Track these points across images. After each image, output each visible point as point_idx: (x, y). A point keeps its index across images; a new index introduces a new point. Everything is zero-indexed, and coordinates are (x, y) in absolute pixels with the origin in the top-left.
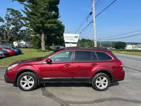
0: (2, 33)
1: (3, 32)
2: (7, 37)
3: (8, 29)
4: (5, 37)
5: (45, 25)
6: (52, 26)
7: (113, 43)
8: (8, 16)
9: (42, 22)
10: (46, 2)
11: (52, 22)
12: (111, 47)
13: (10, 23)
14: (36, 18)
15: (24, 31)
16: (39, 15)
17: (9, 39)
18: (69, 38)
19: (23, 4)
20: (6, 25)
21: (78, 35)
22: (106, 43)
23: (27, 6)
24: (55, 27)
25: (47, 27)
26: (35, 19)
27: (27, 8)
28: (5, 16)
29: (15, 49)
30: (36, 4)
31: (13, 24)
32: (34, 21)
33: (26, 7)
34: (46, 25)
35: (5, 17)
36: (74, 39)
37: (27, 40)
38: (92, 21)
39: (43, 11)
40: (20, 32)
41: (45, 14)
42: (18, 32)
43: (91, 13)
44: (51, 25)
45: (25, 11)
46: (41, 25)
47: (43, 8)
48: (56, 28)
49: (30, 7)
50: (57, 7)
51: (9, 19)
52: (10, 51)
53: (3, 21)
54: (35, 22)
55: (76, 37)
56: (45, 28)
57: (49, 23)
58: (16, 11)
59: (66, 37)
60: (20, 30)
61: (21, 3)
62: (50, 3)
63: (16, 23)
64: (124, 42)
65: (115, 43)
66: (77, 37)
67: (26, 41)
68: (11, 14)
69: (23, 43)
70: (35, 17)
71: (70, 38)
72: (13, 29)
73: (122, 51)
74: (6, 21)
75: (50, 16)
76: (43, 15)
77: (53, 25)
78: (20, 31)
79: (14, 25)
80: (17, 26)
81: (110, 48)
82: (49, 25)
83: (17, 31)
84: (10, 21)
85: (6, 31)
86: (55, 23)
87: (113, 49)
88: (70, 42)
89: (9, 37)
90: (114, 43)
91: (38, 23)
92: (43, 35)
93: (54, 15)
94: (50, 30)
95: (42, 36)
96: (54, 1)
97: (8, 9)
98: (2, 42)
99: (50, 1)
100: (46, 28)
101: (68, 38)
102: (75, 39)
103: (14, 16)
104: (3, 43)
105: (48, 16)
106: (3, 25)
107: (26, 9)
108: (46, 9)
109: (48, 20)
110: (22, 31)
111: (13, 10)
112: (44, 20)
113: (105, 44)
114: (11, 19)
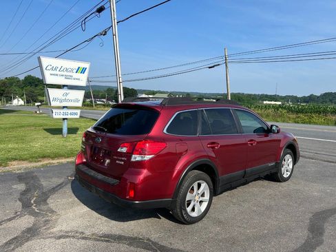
7: (108, 90)
18: (59, 73)
21: (86, 65)
36: (75, 75)
38: (106, 32)
43: (101, 11)
55: (80, 70)
59: (49, 68)
66: (83, 71)
71: (62, 73)
87: (111, 103)
88: (64, 86)
90: (110, 90)
101: (57, 72)
102: (79, 75)
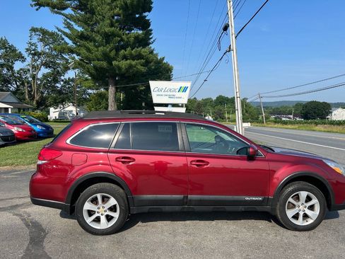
0: (21, 88)
1: (23, 84)
2: (32, 97)
3: (34, 77)
4: (27, 97)
5: (114, 63)
6: (131, 66)
7: (296, 105)
8: (33, 47)
9: (106, 57)
10: (116, 7)
11: (131, 54)
12: (292, 116)
13: (38, 63)
14: (91, 48)
15: (73, 80)
16: (98, 38)
17: (37, 101)
18: (164, 93)
19: (60, 13)
20: (29, 67)
21: (188, 84)
22: (279, 107)
23: (71, 17)
24: (139, 67)
25: (119, 68)
26: (89, 50)
27: (72, 23)
28: (27, 47)
29: (36, 125)
30: (92, 12)
31: (46, 65)
32: (88, 54)
33: (68, 20)
34: (117, 63)
35: (27, 50)
36: (178, 94)
37: (79, 103)
38: (230, 48)
39: (107, 29)
40: (62, 83)
41: (113, 35)
42: (57, 85)
43: (226, 28)
44: (128, 61)
45: (67, 31)
46: (104, 64)
47: (109, 21)
48: (143, 69)
49: (79, 20)
50: (146, 17)
51: (36, 54)
52: (21, 130)
53: (23, 59)
54: (91, 56)
56: (115, 71)
57: (125, 58)
58: (52, 34)
59: (156, 90)
60: (62, 78)
61: (57, 13)
62: (125, 7)
63: (52, 62)
64: (326, 103)
65: (300, 104)
66: (185, 90)
67: (79, 106)
68: (41, 40)
69: (72, 111)
70: (90, 45)
71: (166, 93)
72: (45, 76)
73: (316, 124)
74: (29, 59)
75: (126, 39)
76: (108, 37)
77: (134, 63)
78: (63, 81)
79: (50, 67)
80: (54, 69)
81: (290, 118)
82: (124, 64)
83: (56, 81)
84: (39, 58)
85: (28, 82)
86: (139, 57)
87: (298, 119)
88: (168, 104)
89: (37, 97)
90: (298, 105)
91: (98, 60)
92: (112, 90)
93: (137, 38)
94: (126, 75)
95: (109, 91)
96: (135, 3)
97: (34, 30)
98: (19, 109)
99: (126, 4)
100: (117, 72)
101: (162, 93)
102: (181, 94)
103: (48, 47)
104: (19, 111)
105: (122, 40)
106: (21, 69)
107: (69, 26)
108: (116, 24)
109: (122, 52)
110: (66, 82)
111: (44, 32)
112: (111, 51)
113: (277, 108)
114: (40, 54)
